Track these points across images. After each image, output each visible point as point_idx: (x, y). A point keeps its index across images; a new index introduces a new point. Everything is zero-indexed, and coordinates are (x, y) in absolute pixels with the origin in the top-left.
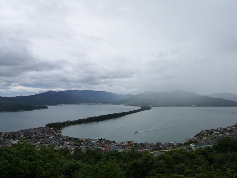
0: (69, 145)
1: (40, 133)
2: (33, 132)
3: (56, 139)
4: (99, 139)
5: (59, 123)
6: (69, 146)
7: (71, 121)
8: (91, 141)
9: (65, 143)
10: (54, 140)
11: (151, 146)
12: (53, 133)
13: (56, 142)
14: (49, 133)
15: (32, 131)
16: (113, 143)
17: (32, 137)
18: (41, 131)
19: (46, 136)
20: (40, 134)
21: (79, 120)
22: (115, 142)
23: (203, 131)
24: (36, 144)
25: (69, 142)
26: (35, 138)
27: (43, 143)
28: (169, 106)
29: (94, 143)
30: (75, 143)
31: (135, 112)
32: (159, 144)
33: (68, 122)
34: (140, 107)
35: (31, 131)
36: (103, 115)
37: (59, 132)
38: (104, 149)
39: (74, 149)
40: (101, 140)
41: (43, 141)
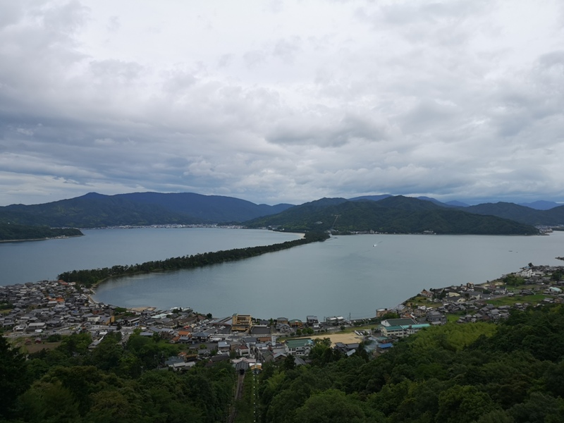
0: (98, 323)
1: (39, 296)
2: (23, 292)
3: (73, 309)
4: (175, 311)
5: (93, 271)
6: (96, 327)
7: (124, 266)
8: (154, 315)
9: (89, 318)
10: (64, 313)
11: (293, 326)
12: (69, 296)
13: (69, 316)
14: (59, 296)
15: (19, 290)
16: (207, 320)
17: (14, 304)
18: (41, 291)
19: (50, 302)
20: (38, 298)
21: (145, 264)
22: (213, 317)
23: (424, 290)
24: (18, 321)
25: (99, 318)
26: (23, 307)
27: (35, 319)
28: (371, 231)
29: (160, 318)
30: (113, 321)
31: (287, 245)
32: (311, 320)
33: (115, 268)
34: (304, 235)
35: (17, 291)
36: (205, 253)
37: (86, 293)
38: (177, 333)
39: (106, 333)
40: (180, 313)
41: (38, 315)
